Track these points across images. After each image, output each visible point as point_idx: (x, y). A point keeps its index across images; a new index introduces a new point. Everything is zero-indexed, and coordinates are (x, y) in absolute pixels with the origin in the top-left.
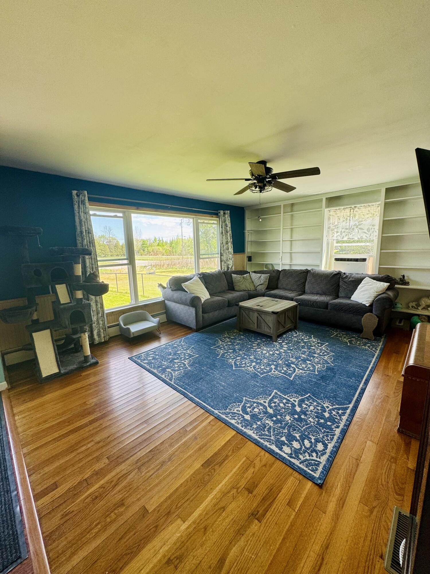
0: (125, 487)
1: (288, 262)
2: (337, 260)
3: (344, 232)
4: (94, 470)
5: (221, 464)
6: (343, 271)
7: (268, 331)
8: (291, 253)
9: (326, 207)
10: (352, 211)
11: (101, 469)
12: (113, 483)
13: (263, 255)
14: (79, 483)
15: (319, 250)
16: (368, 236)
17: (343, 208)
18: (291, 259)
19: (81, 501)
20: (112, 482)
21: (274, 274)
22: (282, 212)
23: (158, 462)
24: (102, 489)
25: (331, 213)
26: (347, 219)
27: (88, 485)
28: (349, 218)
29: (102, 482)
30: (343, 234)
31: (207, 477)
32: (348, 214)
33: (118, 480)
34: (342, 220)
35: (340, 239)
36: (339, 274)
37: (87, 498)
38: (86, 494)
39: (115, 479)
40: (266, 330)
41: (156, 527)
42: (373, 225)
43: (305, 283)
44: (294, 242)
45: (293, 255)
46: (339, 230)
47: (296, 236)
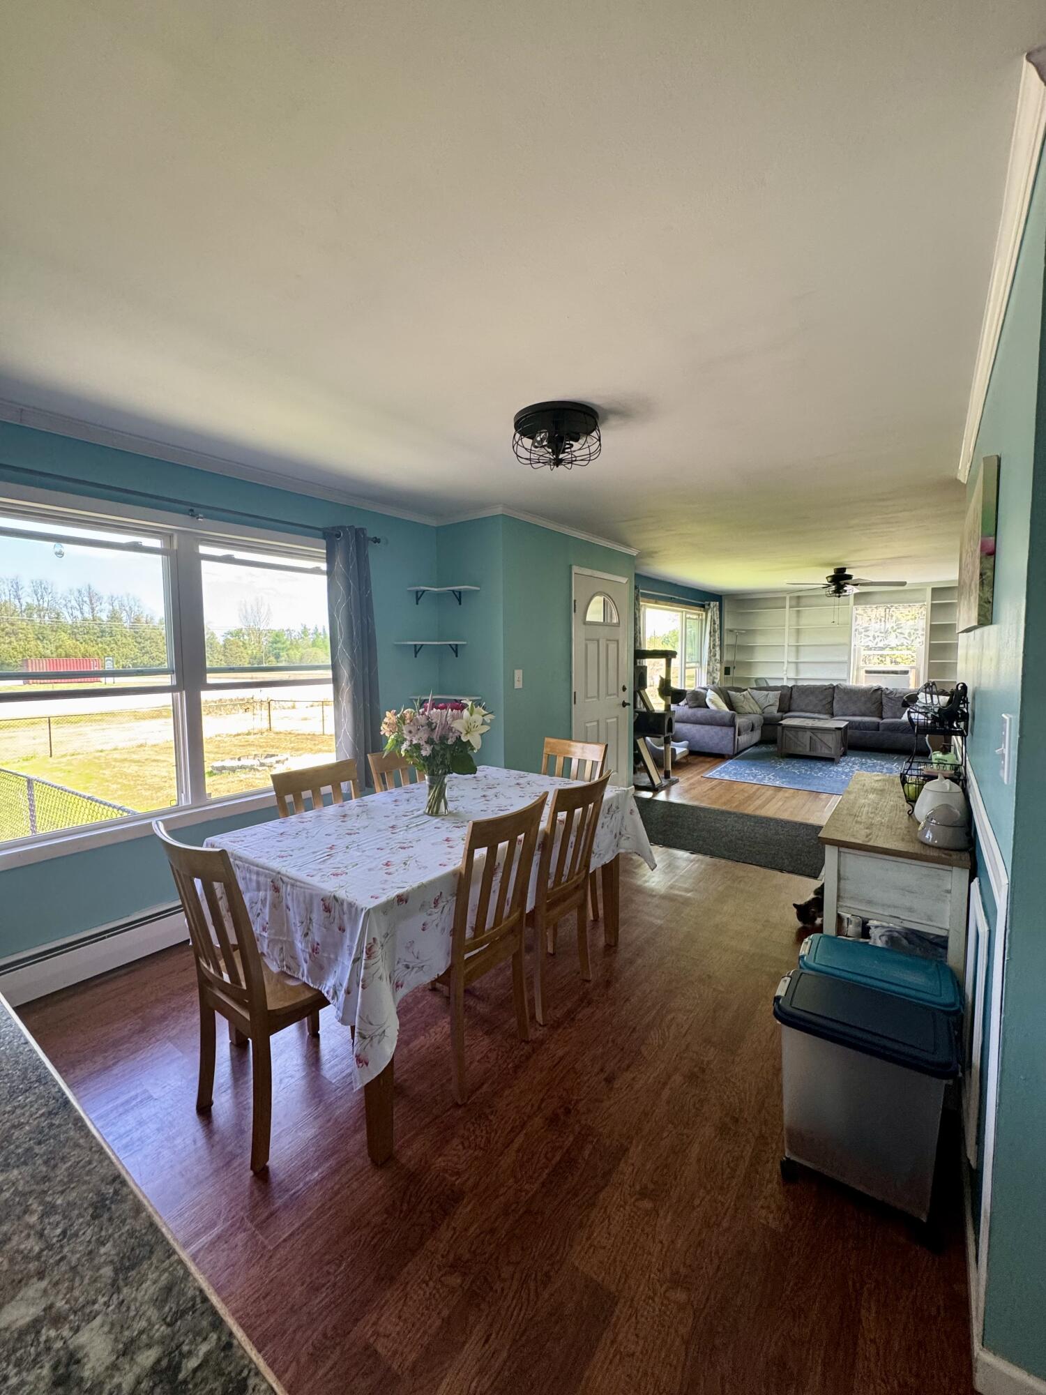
1: (792, 675)
2: (867, 672)
3: (877, 636)
6: (884, 687)
7: (827, 751)
8: (797, 663)
9: (855, 604)
10: (888, 610)
13: (749, 665)
15: (846, 659)
16: (909, 642)
21: (785, 692)
22: (787, 607)
25: (860, 611)
26: (881, 620)
28: (883, 619)
30: (876, 639)
32: (883, 614)
34: (873, 621)
35: (871, 645)
36: (879, 689)
40: (824, 752)
42: (916, 630)
43: (831, 703)
44: (802, 648)
45: (801, 667)
46: (871, 634)
47: (805, 640)
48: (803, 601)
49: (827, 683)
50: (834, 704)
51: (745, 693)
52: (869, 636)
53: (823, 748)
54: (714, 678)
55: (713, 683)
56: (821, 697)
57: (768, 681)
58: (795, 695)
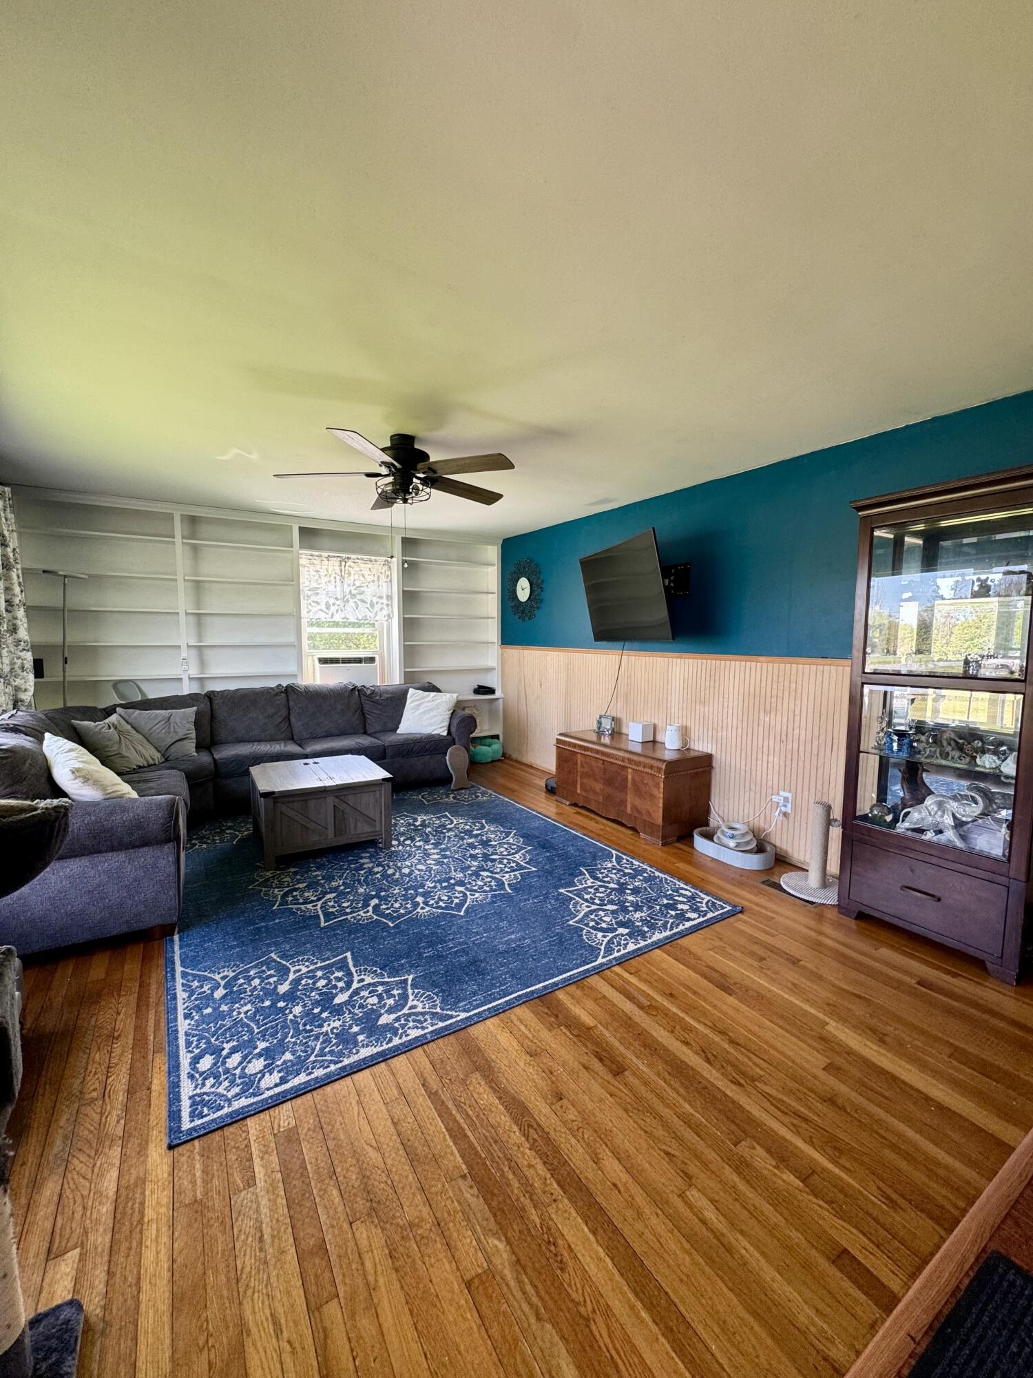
0: (799, 1099)
3: (334, 604)
4: (777, 1167)
5: (723, 975)
8: (201, 648)
9: (302, 547)
10: (343, 564)
11: (769, 1151)
12: (795, 1122)
14: (816, 1196)
16: (372, 616)
17: (326, 554)
18: (203, 664)
19: (854, 1179)
20: (794, 1125)
21: (198, 706)
22: (178, 534)
23: (732, 1051)
24: (814, 1140)
26: (335, 578)
27: (814, 1172)
28: (338, 577)
29: (800, 1144)
30: (332, 608)
31: (751, 993)
32: (338, 568)
33: (786, 1114)
34: (324, 578)
35: (323, 616)
37: (843, 1168)
38: (837, 1171)
39: (787, 1120)
41: (848, 1054)
42: (379, 597)
43: (288, 718)
44: (208, 619)
45: (209, 654)
46: (323, 599)
47: (213, 604)
48: (204, 529)
49: (272, 684)
50: (293, 720)
51: (113, 718)
52: (318, 603)
53: (359, 825)
54: (17, 689)
55: (16, 703)
56: (271, 711)
57: (143, 686)
58: (222, 713)
